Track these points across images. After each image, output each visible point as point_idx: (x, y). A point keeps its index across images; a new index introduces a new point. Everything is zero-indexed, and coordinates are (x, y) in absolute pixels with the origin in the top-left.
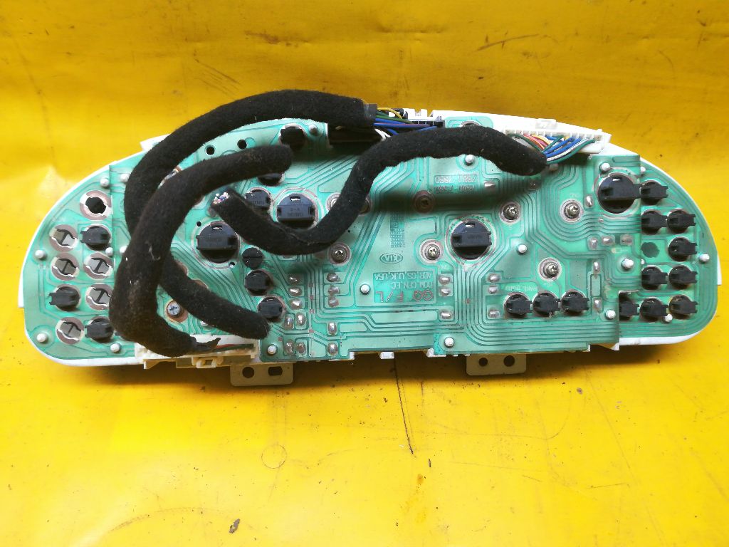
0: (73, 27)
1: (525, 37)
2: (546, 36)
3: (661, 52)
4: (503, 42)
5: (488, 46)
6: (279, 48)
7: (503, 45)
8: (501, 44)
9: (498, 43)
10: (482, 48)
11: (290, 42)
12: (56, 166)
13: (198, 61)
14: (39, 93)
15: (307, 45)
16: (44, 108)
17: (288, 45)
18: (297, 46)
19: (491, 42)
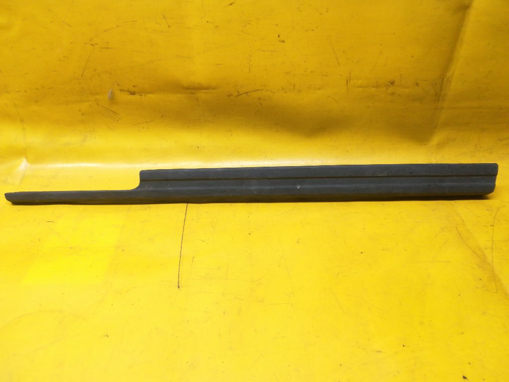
0: (37, 89)
1: (258, 90)
2: (267, 90)
3: (329, 97)
4: (246, 93)
6: (136, 97)
9: (244, 93)
10: (237, 96)
12: (27, 158)
13: (98, 104)
14: (22, 120)
15: (150, 95)
16: (24, 129)
17: (141, 95)
18: (145, 96)
19: (241, 93)
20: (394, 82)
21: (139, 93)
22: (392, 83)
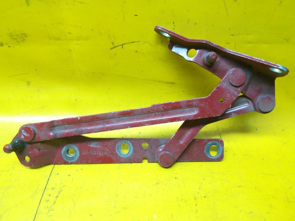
1: (133, 42)
2: (145, 42)
4: (122, 45)
5: (115, 47)
6: (5, 47)
7: (123, 47)
8: (122, 46)
9: (119, 46)
10: (112, 49)
11: (10, 45)
17: (9, 47)
18: (14, 47)
19: (116, 45)
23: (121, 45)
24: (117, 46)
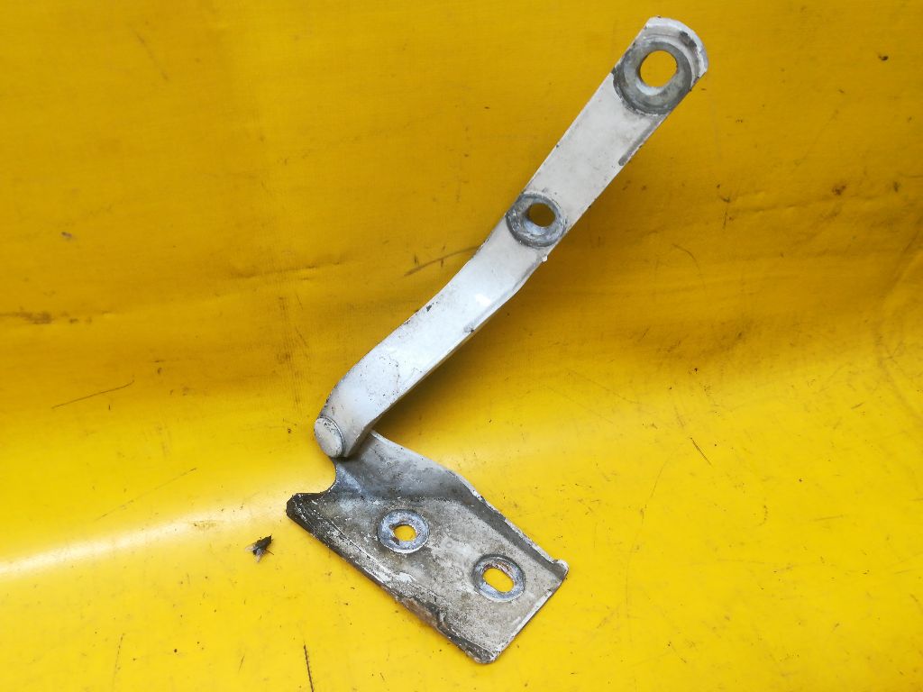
20: (844, 187)
21: (65, 314)
22: (839, 191)
23: (439, 260)
24: (426, 265)
